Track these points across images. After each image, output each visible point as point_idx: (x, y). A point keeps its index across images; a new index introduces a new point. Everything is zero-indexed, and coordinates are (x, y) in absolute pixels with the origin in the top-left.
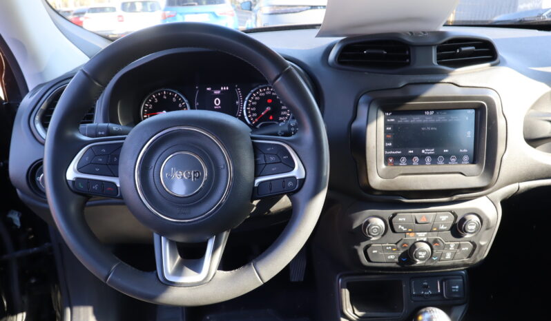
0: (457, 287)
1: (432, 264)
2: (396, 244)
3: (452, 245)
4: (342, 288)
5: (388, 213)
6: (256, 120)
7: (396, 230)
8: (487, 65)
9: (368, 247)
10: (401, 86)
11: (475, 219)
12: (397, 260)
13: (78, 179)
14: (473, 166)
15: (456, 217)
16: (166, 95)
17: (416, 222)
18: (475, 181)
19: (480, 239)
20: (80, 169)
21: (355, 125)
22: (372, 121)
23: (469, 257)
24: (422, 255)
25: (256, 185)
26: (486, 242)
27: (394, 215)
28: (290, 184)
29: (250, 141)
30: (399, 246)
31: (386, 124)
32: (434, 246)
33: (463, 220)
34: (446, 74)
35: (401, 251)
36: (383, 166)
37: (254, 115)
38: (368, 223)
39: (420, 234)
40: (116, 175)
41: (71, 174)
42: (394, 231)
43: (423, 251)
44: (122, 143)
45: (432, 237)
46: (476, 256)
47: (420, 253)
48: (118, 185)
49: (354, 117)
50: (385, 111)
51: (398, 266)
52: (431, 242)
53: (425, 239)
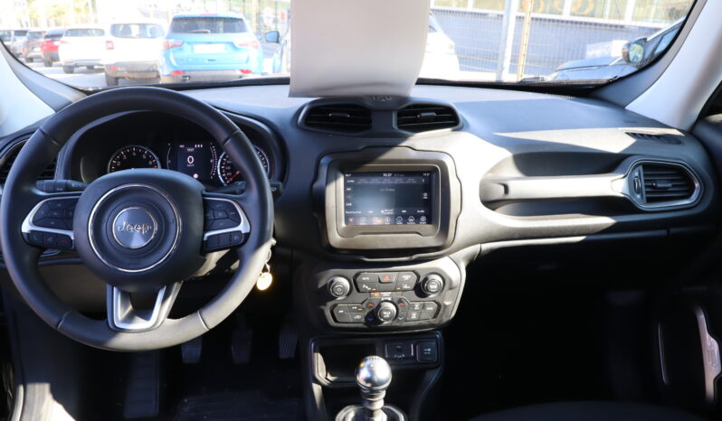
0: (429, 350)
1: (398, 324)
2: (362, 304)
3: (417, 306)
4: (315, 352)
5: (353, 272)
6: (231, 179)
7: (361, 290)
8: (448, 130)
9: (335, 306)
10: (361, 148)
11: (438, 278)
12: (363, 320)
13: (32, 231)
14: (429, 226)
15: (419, 277)
16: (135, 152)
17: (380, 282)
18: (431, 241)
19: (443, 300)
20: (35, 222)
21: (316, 185)
22: (331, 181)
23: (435, 317)
24: (387, 314)
25: (205, 239)
26: (452, 302)
27: (357, 275)
28: (236, 238)
29: (200, 198)
30: (364, 305)
31: (346, 185)
32: (399, 306)
33: (426, 279)
34: (405, 138)
35: (368, 311)
36: (344, 225)
37: (229, 174)
38: (332, 282)
39: (385, 294)
40: (70, 229)
41: (26, 227)
42: (358, 290)
43: (387, 310)
44: (77, 199)
45: (398, 295)
46: (442, 315)
47: (385, 313)
48: (73, 238)
49: (316, 177)
50: (344, 173)
51: (365, 327)
52: (395, 301)
53: (390, 299)
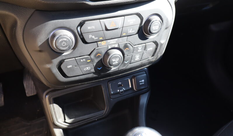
0: (143, 81)
1: (124, 68)
2: (89, 55)
3: (140, 48)
4: (50, 103)
5: (75, 22)
7: (88, 41)
9: (61, 63)
12: (93, 70)
17: (107, 30)
19: (160, 39)
23: (153, 56)
24: (115, 61)
26: (164, 39)
27: (81, 24)
30: (92, 56)
32: (125, 51)
35: (96, 61)
38: (54, 36)
39: (112, 41)
42: (85, 42)
43: (116, 57)
45: (122, 42)
46: (158, 53)
47: (114, 60)
51: (95, 76)
52: (122, 47)
53: (116, 46)
